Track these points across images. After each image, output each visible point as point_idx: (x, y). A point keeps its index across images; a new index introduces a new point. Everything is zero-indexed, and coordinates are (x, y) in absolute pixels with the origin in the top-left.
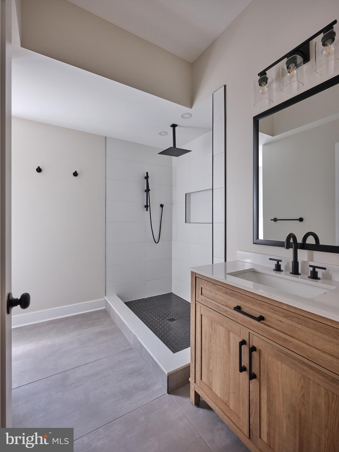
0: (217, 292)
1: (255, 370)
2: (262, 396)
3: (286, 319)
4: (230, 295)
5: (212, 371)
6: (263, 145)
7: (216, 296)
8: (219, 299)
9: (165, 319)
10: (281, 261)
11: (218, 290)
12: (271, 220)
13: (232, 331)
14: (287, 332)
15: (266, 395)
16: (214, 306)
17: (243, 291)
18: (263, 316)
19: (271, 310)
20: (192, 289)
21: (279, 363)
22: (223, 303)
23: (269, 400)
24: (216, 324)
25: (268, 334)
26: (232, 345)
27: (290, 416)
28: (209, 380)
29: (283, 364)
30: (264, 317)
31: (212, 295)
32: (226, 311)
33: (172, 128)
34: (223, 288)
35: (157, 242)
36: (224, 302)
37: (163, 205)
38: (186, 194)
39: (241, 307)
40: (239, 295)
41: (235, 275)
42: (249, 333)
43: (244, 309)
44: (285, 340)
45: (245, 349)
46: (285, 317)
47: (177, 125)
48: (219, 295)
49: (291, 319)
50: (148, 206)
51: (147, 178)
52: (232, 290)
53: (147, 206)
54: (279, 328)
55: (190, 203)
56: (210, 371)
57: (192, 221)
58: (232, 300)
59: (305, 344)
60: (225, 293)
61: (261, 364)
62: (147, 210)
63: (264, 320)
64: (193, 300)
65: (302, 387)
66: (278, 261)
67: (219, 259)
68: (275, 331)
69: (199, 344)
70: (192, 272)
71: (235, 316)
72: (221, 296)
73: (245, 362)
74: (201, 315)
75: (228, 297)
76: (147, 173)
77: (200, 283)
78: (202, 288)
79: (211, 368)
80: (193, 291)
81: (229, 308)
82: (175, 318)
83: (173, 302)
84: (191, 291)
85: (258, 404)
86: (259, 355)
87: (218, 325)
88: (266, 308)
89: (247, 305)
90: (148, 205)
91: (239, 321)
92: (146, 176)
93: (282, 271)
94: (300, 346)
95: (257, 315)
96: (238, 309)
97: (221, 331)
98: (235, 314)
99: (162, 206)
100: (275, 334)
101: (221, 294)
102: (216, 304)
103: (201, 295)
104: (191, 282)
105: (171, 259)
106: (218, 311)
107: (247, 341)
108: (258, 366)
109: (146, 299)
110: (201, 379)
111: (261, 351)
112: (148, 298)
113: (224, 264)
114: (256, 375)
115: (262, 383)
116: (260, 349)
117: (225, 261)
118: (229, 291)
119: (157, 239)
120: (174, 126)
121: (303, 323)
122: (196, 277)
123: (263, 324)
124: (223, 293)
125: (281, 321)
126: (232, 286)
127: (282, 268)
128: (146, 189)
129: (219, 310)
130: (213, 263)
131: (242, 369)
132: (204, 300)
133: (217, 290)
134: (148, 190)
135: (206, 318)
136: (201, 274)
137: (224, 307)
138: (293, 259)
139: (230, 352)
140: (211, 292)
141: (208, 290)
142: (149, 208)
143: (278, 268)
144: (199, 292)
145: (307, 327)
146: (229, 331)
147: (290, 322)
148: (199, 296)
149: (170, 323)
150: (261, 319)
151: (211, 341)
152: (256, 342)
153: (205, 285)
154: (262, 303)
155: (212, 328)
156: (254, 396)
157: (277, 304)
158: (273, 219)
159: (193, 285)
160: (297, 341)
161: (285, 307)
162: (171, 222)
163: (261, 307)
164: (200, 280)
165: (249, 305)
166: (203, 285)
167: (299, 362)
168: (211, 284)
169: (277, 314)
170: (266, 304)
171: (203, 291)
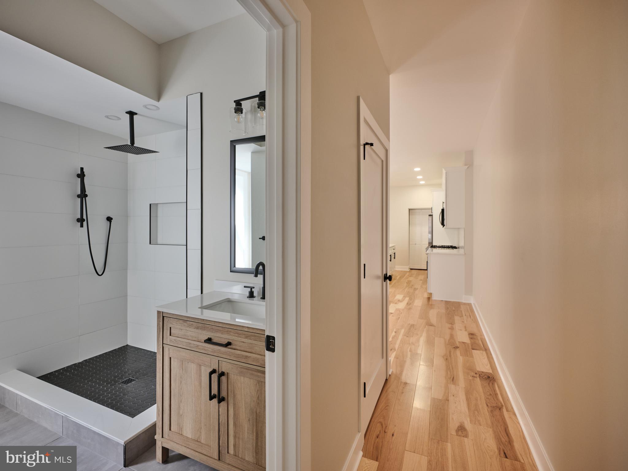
0: (188, 329)
1: (224, 394)
2: (229, 415)
3: (247, 340)
4: (201, 329)
5: (182, 415)
6: (252, 153)
7: (187, 333)
8: (191, 335)
9: (117, 383)
10: (254, 288)
11: (190, 326)
12: (260, 238)
13: (202, 364)
14: (248, 350)
15: (233, 411)
16: (184, 345)
17: (213, 323)
18: (230, 341)
19: (236, 335)
20: (159, 331)
21: (242, 378)
22: (194, 339)
23: (235, 415)
24: (187, 363)
25: (234, 357)
26: (203, 378)
27: (250, 420)
28: (180, 426)
29: (245, 378)
30: (231, 343)
31: (182, 333)
32: (198, 346)
33: (128, 115)
34: (194, 323)
35: (100, 274)
36: (195, 337)
37: (112, 219)
38: (150, 205)
39: (212, 338)
40: (210, 327)
41: (207, 308)
42: (219, 360)
43: (215, 340)
44: (246, 357)
45: (215, 377)
46: (246, 337)
47: (136, 114)
48: (190, 331)
49: (250, 338)
50: (84, 220)
51: (81, 175)
52: (202, 324)
53: (81, 221)
54: (242, 349)
55: (157, 216)
56: (180, 416)
57: (159, 242)
58: (203, 334)
59: (259, 356)
60: (196, 328)
61: (229, 386)
62: (82, 226)
63: (231, 345)
64: (160, 344)
65: (258, 390)
66: (252, 288)
67: (194, 291)
68: (239, 352)
69: (168, 392)
70: (159, 311)
71: (206, 349)
72: (192, 332)
73: (215, 391)
74: (170, 358)
75: (199, 331)
76: (82, 169)
77: (168, 323)
78: (170, 328)
79: (181, 412)
80: (159, 334)
81: (200, 342)
82: (134, 378)
83: (129, 357)
84: (157, 333)
85: (226, 423)
86: (227, 378)
87: (190, 363)
88: (232, 334)
89: (217, 336)
90: (85, 217)
91: (210, 353)
92: (80, 173)
93: (255, 297)
94: (256, 358)
95: (225, 342)
96: (209, 341)
97: (192, 368)
98: (206, 347)
99: (109, 219)
100: (239, 354)
101: (193, 330)
102: (187, 342)
103: (170, 335)
104: (157, 324)
105: (126, 296)
106: (188, 348)
107: (217, 370)
108: (226, 389)
109: (79, 363)
110: (170, 430)
111: (229, 374)
112: (84, 361)
113: (200, 297)
114: (224, 397)
115: (229, 402)
116: (228, 372)
117: (202, 293)
118: (200, 325)
119: (100, 270)
120: (132, 114)
121: (258, 339)
122: (163, 317)
123: (230, 349)
124: (195, 328)
125: (243, 342)
126: (203, 320)
127: (255, 294)
128: (79, 193)
129: (190, 347)
130: (187, 298)
131: (212, 398)
132: (173, 340)
133: (188, 326)
134: (83, 195)
135: (176, 360)
136: (169, 312)
137: (195, 343)
138: (262, 285)
139: (201, 387)
140: (182, 330)
141: (177, 328)
142: (85, 223)
143: (251, 295)
144: (167, 332)
145: (260, 341)
146: (200, 365)
147: (250, 341)
148: (167, 338)
149: (125, 386)
150: (228, 344)
151: (181, 383)
152: (224, 368)
153: (174, 324)
154: (230, 330)
155: (182, 369)
156: (223, 419)
157: (240, 328)
158: (261, 237)
159: (160, 326)
160: (254, 355)
161: (246, 330)
162: (126, 242)
163: (229, 334)
164: (168, 320)
165: (219, 335)
166: (172, 324)
167: (255, 371)
168: (181, 321)
169: (240, 337)
170: (232, 331)
171: (172, 331)
